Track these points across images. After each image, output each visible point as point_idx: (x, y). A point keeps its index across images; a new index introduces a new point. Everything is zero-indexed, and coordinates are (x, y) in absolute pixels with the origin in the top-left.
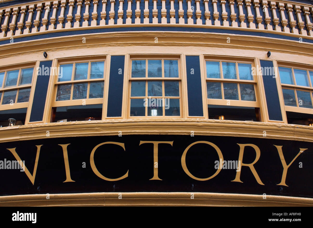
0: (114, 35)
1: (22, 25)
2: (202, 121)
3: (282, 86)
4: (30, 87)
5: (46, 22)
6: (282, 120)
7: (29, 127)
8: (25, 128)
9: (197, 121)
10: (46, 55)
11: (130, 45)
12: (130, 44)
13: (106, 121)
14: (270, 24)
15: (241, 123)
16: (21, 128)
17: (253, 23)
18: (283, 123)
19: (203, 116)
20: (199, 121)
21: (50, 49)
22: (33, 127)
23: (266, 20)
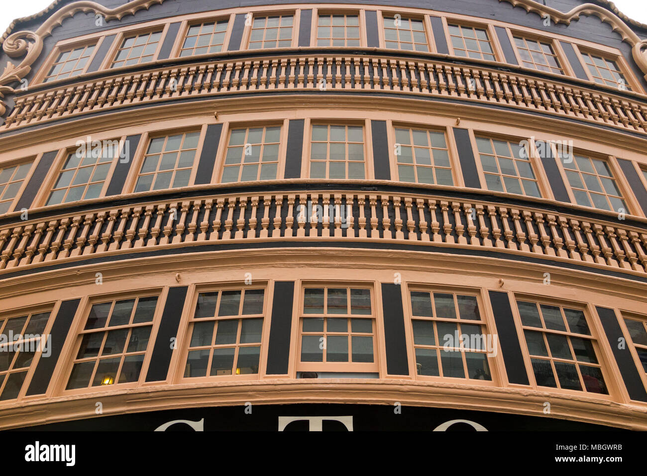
0: (279, 252)
1: (145, 232)
2: (409, 383)
3: (525, 330)
4: (151, 326)
5: (182, 229)
6: (528, 384)
7: (145, 392)
8: (138, 392)
9: (399, 383)
10: (178, 279)
11: (302, 267)
12: (302, 265)
13: (265, 381)
14: (500, 239)
15: (467, 388)
16: (131, 393)
17: (476, 237)
18: (532, 388)
19: (408, 374)
20: (402, 383)
21: (186, 270)
22: (150, 391)
23: (494, 233)
